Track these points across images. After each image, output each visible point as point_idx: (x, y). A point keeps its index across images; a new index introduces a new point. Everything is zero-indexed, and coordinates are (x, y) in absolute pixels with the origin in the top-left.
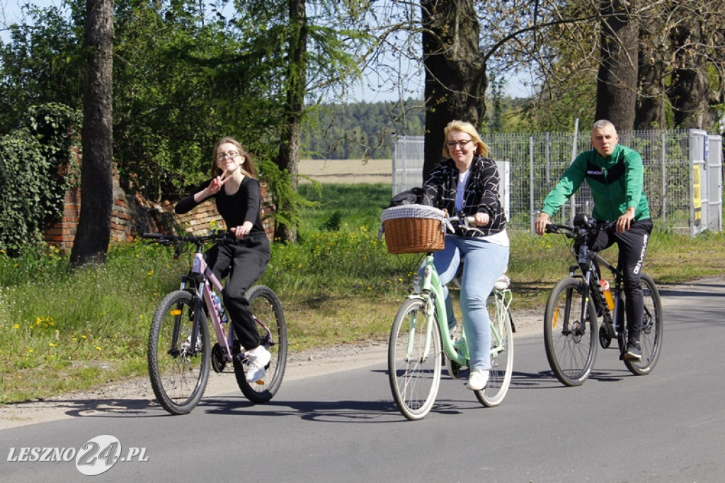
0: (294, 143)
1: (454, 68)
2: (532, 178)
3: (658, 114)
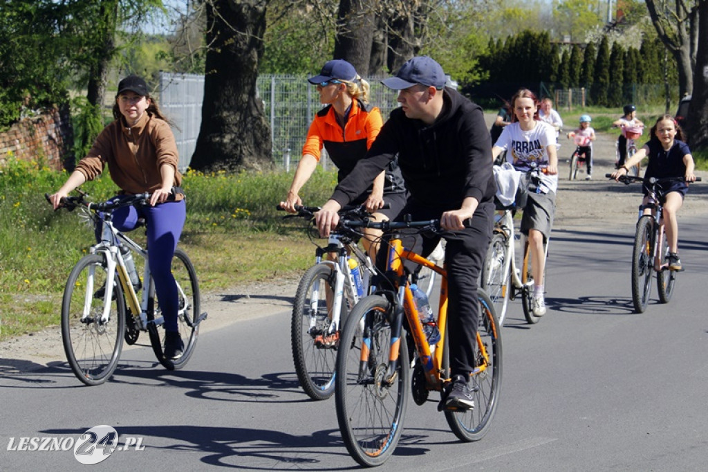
0: (103, 79)
1: (237, 10)
2: (273, 117)
3: (382, 59)
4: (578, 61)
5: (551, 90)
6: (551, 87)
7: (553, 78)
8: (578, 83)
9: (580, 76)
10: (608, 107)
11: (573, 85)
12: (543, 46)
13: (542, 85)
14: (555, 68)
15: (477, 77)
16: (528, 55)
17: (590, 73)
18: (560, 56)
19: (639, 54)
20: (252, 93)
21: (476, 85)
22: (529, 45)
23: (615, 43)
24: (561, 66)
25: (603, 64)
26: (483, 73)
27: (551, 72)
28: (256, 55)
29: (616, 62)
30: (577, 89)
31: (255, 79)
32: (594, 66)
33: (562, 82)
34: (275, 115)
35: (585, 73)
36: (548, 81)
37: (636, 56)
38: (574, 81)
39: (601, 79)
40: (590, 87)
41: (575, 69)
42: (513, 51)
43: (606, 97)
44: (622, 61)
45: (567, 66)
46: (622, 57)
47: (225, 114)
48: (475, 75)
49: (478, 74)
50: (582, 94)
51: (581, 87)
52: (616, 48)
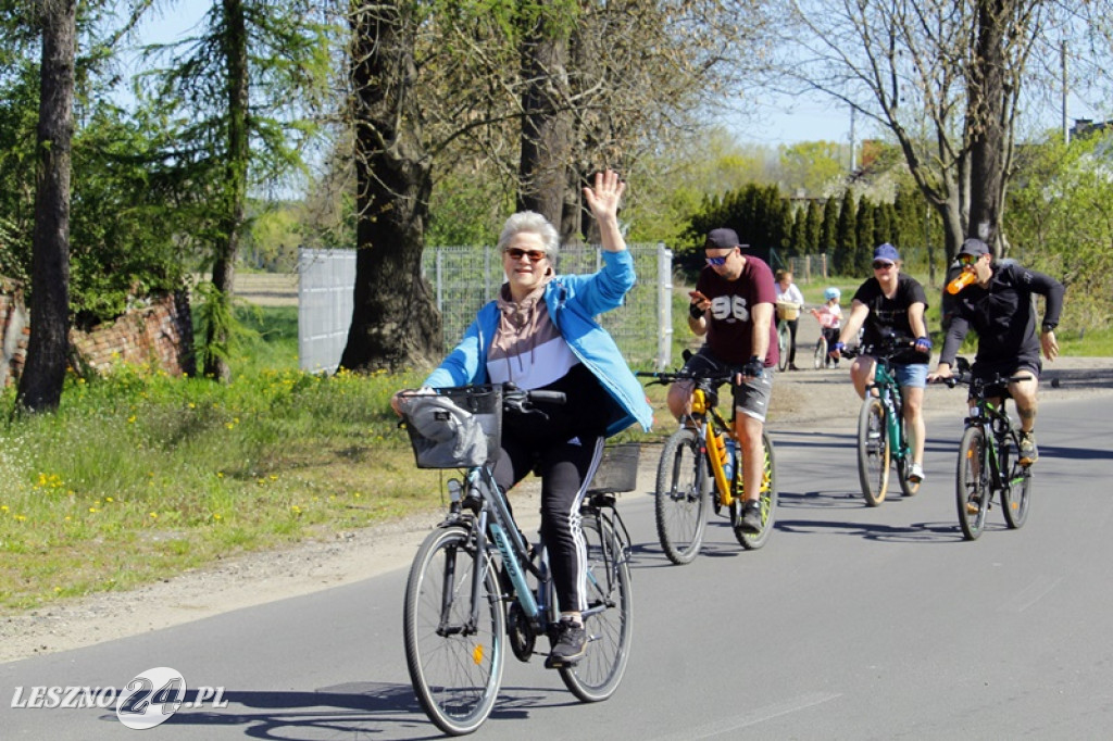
0: (231, 259)
1: (395, 168)
3: (574, 224)
4: (818, 221)
5: (783, 258)
6: (784, 253)
7: (785, 242)
8: (817, 248)
9: (820, 239)
10: (856, 277)
11: (811, 250)
12: (771, 202)
13: (772, 251)
14: (788, 230)
15: (691, 243)
16: (754, 214)
17: (831, 235)
18: (793, 214)
19: (893, 210)
20: (416, 272)
21: (690, 254)
22: (755, 202)
23: (863, 197)
24: (795, 228)
25: (848, 223)
26: (698, 239)
27: (783, 235)
28: (420, 220)
29: (864, 221)
30: (816, 256)
31: (420, 254)
32: (836, 226)
33: (797, 247)
34: (443, 297)
35: (826, 235)
36: (779, 247)
37: (890, 212)
38: (812, 245)
39: (846, 243)
40: (832, 253)
41: (813, 231)
42: (734, 210)
43: (853, 264)
44: (872, 220)
45: (802, 227)
46: (871, 215)
47: (385, 298)
48: (688, 240)
49: (692, 240)
50: (821, 261)
51: (821, 252)
52: (863, 204)
